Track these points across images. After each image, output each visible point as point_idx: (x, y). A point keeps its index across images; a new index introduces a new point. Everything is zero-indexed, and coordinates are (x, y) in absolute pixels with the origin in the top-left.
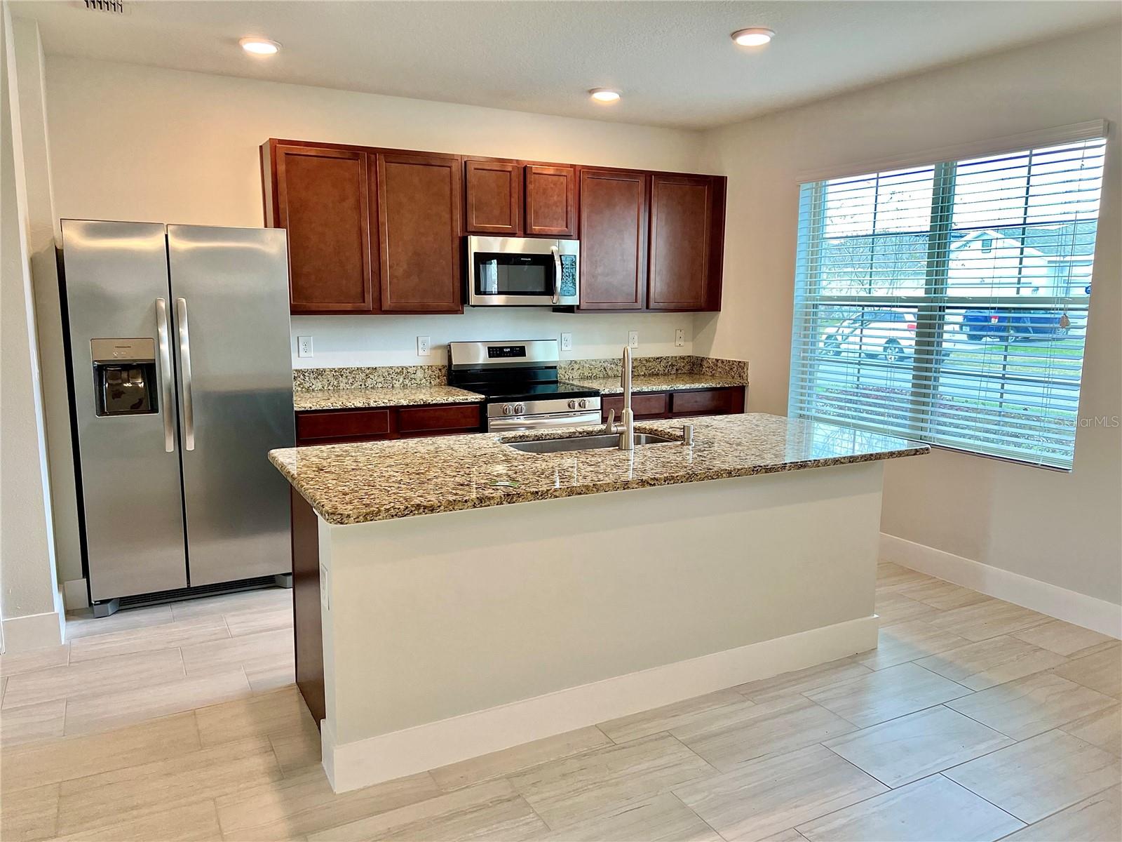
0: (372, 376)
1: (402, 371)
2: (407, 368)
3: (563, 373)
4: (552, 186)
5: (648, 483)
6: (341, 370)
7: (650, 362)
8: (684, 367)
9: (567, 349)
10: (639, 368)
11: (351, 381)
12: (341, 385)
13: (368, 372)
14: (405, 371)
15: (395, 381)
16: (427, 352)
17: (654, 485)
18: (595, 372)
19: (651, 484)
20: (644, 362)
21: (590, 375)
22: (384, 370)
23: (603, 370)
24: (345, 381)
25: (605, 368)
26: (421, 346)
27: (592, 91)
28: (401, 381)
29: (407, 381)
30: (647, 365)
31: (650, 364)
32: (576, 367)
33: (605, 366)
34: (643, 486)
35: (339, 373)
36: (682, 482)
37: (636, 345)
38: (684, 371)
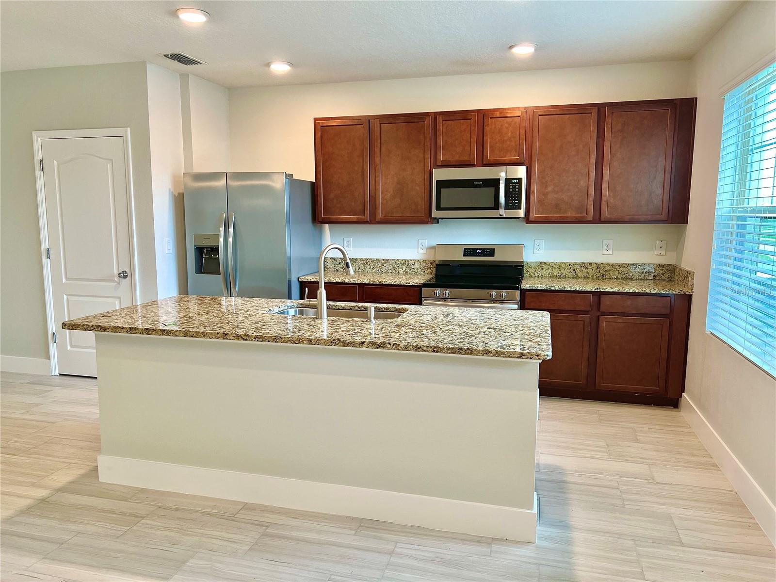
0: (385, 265)
1: (405, 262)
2: (408, 261)
3: (533, 271)
4: (507, 126)
5: (241, 337)
6: (366, 260)
7: (624, 267)
8: (663, 274)
9: (539, 252)
10: (611, 272)
11: (372, 267)
12: (367, 269)
13: (383, 262)
14: (407, 263)
15: (400, 269)
16: (424, 251)
17: (246, 340)
18: (564, 272)
19: (244, 339)
20: (617, 267)
21: (559, 274)
22: (393, 261)
23: (572, 271)
24: (368, 267)
25: (574, 270)
26: (420, 246)
27: (511, 47)
28: (404, 269)
29: (408, 270)
30: (620, 269)
31: (624, 269)
32: (546, 267)
33: (575, 268)
34: (238, 339)
35: (366, 261)
36: (269, 341)
37: (610, 252)
38: (663, 277)
